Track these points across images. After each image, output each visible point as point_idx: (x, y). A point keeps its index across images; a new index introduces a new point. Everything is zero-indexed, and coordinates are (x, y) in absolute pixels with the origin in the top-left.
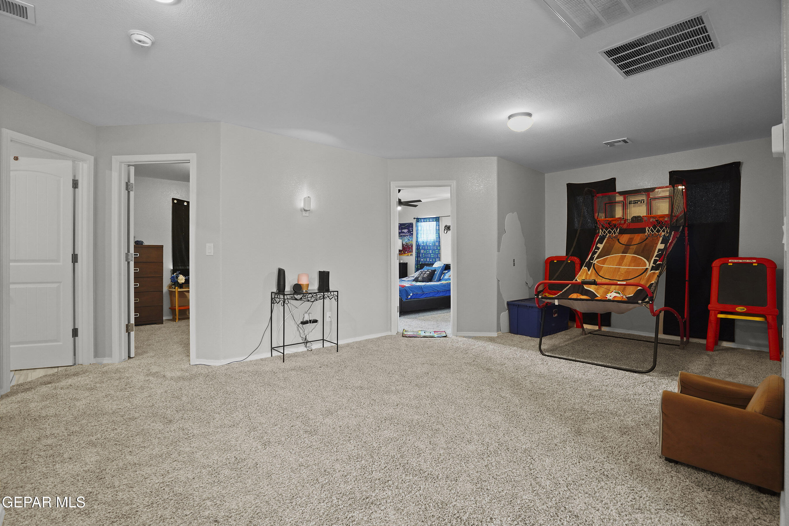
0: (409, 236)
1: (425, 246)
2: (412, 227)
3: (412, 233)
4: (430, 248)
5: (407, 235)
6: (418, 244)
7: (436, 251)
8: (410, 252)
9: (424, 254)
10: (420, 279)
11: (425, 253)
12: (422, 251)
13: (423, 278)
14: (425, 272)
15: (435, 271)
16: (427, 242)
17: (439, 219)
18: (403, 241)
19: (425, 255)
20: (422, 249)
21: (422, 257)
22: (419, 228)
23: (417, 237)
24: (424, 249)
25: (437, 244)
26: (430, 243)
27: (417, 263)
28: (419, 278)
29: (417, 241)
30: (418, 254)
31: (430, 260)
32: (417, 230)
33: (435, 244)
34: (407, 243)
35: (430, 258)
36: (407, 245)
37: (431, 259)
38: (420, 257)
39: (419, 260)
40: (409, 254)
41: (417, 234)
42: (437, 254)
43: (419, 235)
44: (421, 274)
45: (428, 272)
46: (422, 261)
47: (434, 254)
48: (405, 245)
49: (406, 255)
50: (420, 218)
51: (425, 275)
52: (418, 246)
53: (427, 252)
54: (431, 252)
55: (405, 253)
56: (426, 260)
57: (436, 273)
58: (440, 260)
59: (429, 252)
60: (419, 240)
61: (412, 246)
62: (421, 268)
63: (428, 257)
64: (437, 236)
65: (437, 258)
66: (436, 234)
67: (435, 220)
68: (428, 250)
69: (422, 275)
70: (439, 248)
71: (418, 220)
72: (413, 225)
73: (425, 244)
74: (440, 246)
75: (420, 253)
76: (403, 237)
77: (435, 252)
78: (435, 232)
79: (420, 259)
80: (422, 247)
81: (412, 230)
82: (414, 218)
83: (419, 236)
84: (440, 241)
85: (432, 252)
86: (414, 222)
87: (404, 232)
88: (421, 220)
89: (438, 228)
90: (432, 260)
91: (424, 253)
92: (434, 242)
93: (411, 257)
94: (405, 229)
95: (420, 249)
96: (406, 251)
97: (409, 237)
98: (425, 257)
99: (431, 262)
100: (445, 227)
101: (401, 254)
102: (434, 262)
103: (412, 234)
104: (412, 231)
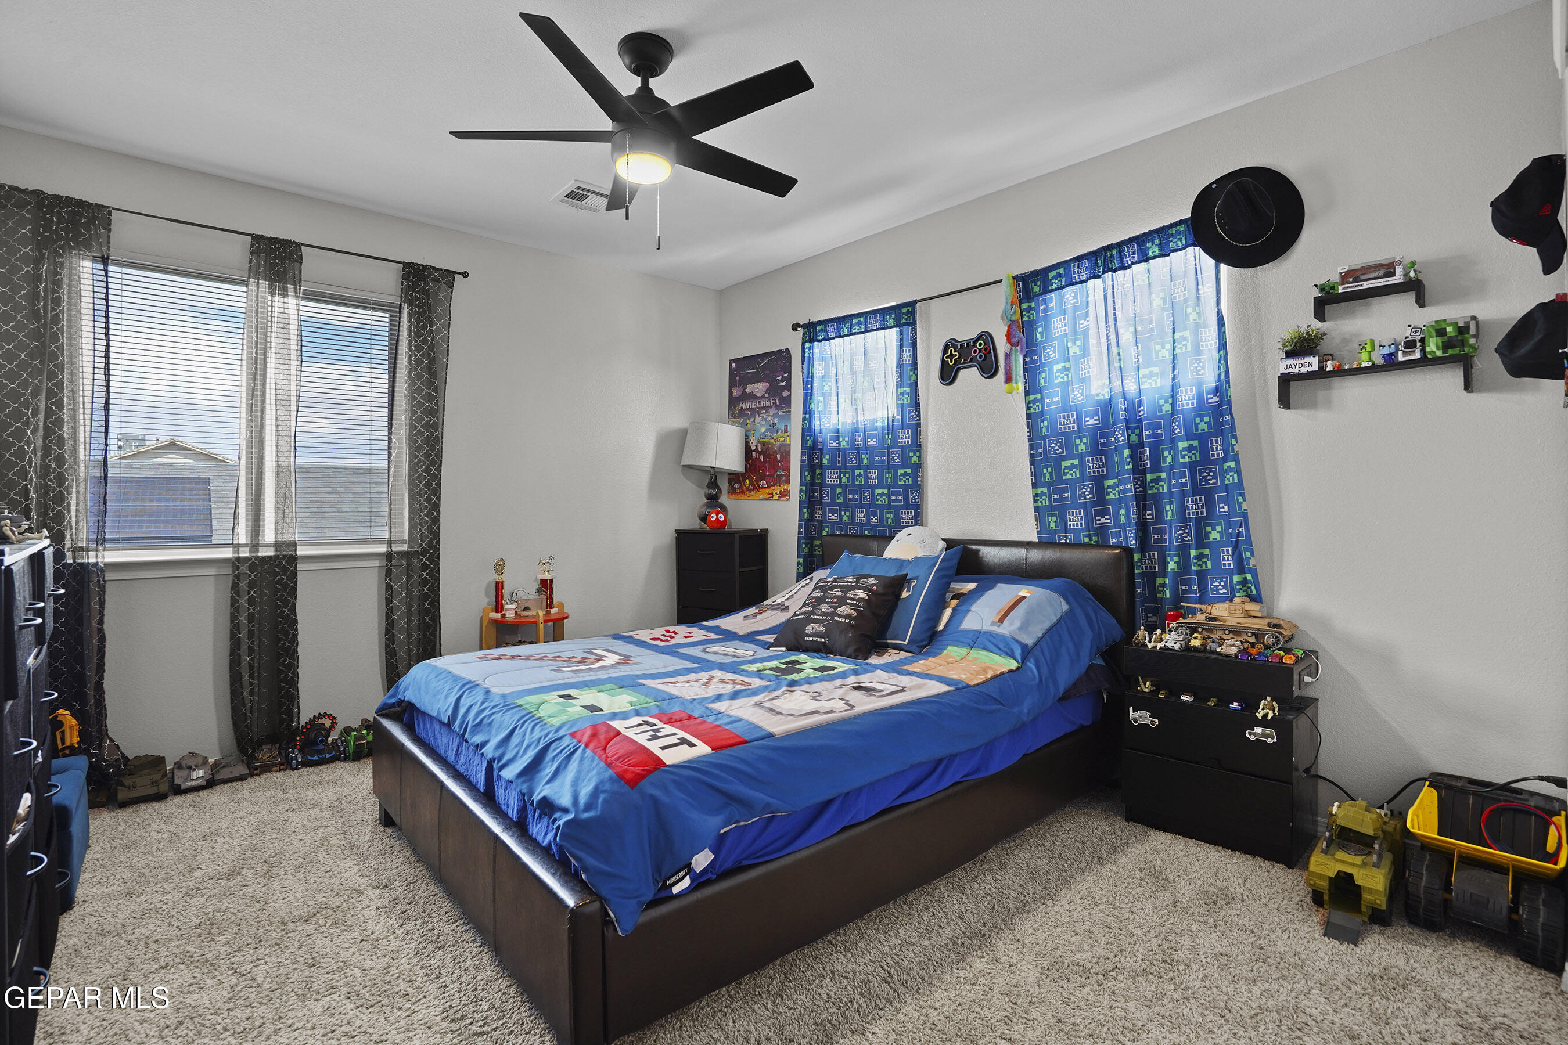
0: (772, 411)
1: (844, 450)
2: (789, 370)
3: (785, 394)
4: (870, 460)
5: (767, 408)
6: (814, 442)
7: (900, 471)
8: (778, 481)
9: (839, 490)
10: (815, 634)
11: (846, 486)
12: (832, 477)
13: (832, 628)
14: (846, 589)
15: (899, 583)
16: (857, 430)
17: (912, 313)
18: (750, 434)
19: (844, 494)
20: (833, 466)
21: (833, 503)
22: (818, 369)
23: (807, 410)
24: (843, 468)
25: (905, 438)
26: (871, 437)
27: (808, 531)
28: (809, 629)
29: (807, 431)
30: (813, 491)
31: (869, 520)
32: (808, 381)
33: (894, 439)
34: (764, 444)
35: (871, 508)
36: (766, 449)
37: (874, 514)
38: (821, 503)
39: (817, 516)
40: (777, 490)
41: (806, 395)
42: (906, 487)
43: (818, 398)
44: (820, 601)
45: (861, 594)
46: (833, 523)
47: (889, 487)
48: (756, 450)
49: (763, 494)
50: (820, 323)
51: (844, 610)
52: (813, 449)
53: (853, 478)
54: (873, 477)
55: (758, 488)
56: (852, 517)
57: (905, 594)
58: (918, 520)
59: (866, 478)
60: (817, 425)
61: (786, 455)
62: (825, 562)
63: (861, 506)
64: (907, 400)
65: (907, 506)
66: (900, 385)
67: (891, 322)
68: (859, 467)
69: (824, 608)
70: (915, 459)
71: (812, 331)
72: (790, 357)
73: (843, 444)
74: (917, 446)
75: (821, 485)
76: (749, 417)
77: (895, 477)
78: (892, 380)
79: (824, 514)
80: (833, 460)
81: (789, 380)
82: (795, 327)
83: (817, 404)
84: (918, 425)
85: (881, 478)
86: (793, 342)
87: (752, 397)
88: (825, 331)
89: (907, 359)
90: (882, 519)
91: (840, 486)
92: (891, 429)
93: (783, 502)
94: (756, 379)
95: (821, 466)
96: (763, 478)
97: (775, 415)
98: (845, 506)
99: (874, 526)
100: (946, 348)
101: (742, 492)
102: (890, 527)
103: (787, 401)
104: (788, 387)
